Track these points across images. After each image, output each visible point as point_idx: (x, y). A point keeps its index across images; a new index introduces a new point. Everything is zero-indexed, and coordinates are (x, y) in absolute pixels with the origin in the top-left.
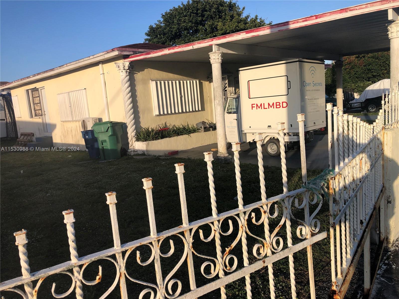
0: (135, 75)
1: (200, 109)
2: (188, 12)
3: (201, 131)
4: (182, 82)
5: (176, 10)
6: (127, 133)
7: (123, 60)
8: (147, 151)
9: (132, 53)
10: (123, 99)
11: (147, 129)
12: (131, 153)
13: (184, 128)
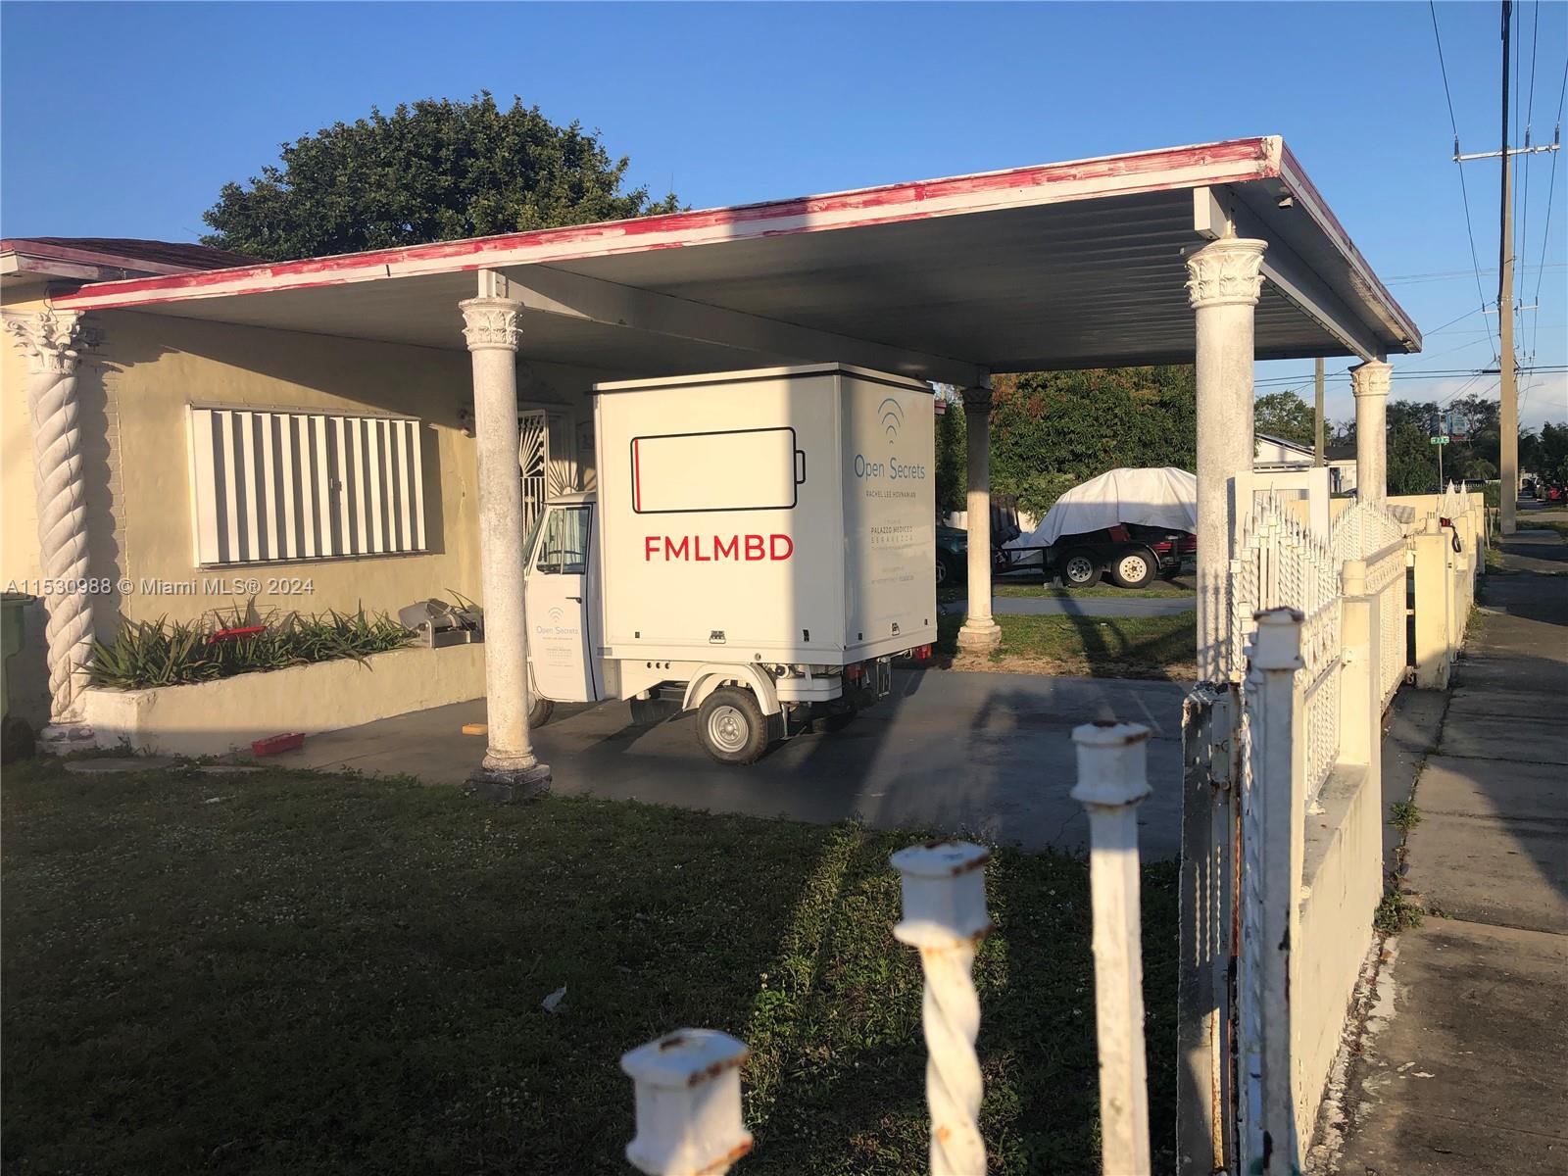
0: (108, 378)
1: (422, 546)
2: (397, 149)
3: (419, 644)
4: (340, 422)
5: (346, 134)
6: (44, 647)
7: (48, 301)
8: (143, 734)
9: (94, 273)
10: (36, 487)
11: (150, 627)
12: (55, 744)
13: (342, 629)
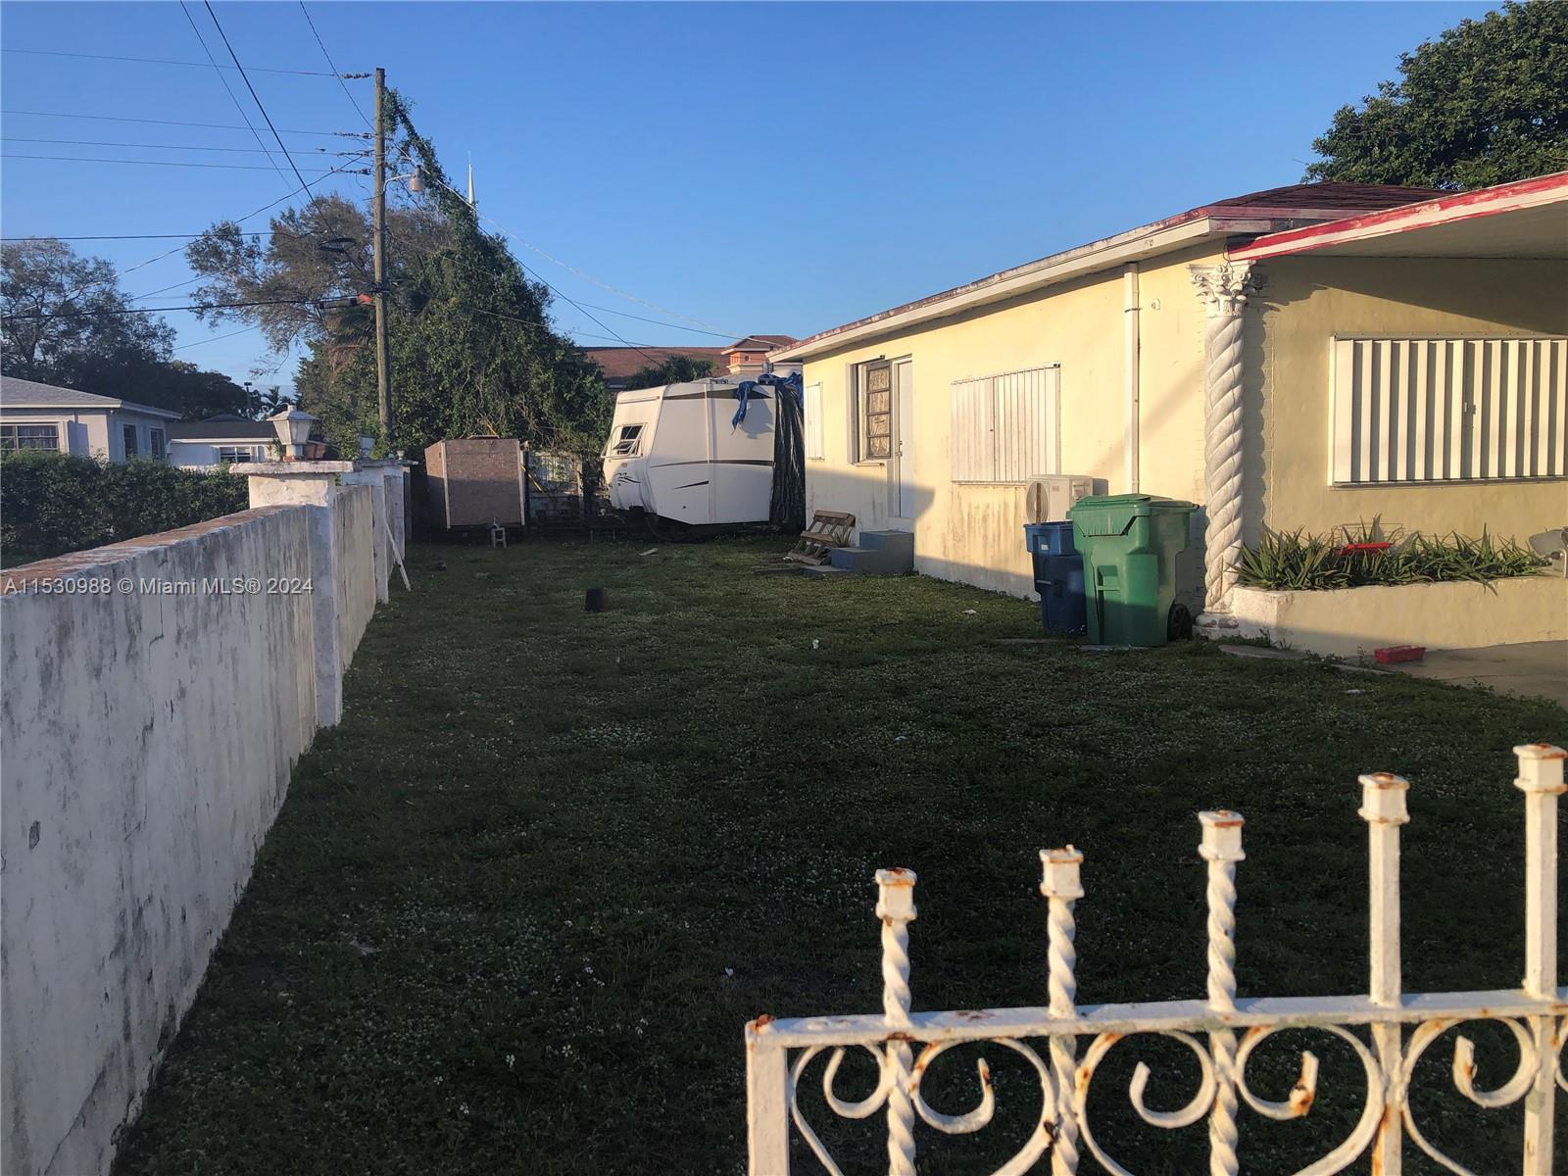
1: (1559, 470)
2: (1533, 37)
4: (1479, 346)
5: (1472, 30)
6: (1203, 548)
7: (1226, 254)
9: (1266, 226)
10: (1206, 412)
11: (1288, 537)
12: (1208, 629)
13: (1465, 552)
